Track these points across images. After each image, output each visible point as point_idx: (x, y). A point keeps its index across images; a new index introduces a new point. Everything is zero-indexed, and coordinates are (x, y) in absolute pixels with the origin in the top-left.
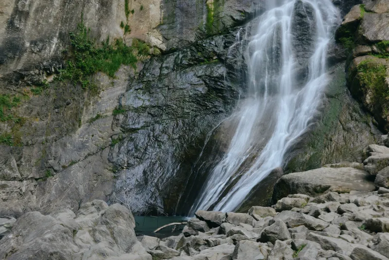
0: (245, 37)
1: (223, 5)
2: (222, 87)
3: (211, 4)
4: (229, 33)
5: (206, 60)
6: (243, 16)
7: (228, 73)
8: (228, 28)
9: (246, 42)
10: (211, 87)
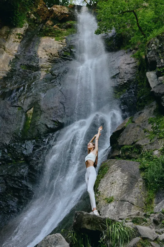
0: (51, 142)
1: (41, 116)
2: (19, 186)
3: (30, 114)
4: (40, 138)
5: (14, 161)
6: (56, 125)
7: (29, 173)
8: (40, 134)
9: (51, 147)
10: (9, 186)
